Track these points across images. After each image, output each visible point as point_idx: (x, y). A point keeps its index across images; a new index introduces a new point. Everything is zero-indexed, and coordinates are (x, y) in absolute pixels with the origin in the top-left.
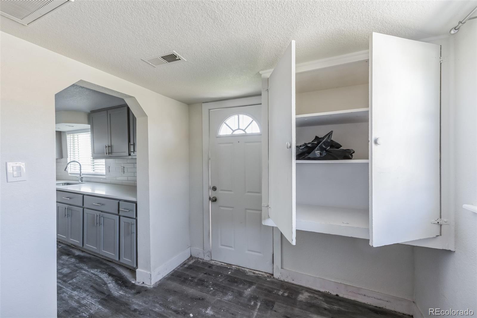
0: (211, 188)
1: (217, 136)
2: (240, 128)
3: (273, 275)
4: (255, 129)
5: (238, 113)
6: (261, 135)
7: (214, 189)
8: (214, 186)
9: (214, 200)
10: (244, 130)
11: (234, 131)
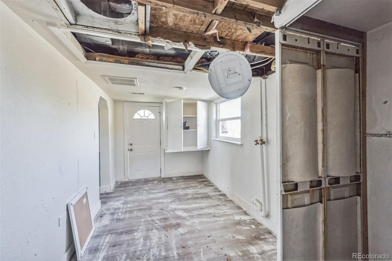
0: (129, 144)
1: (133, 119)
2: (145, 116)
3: (161, 177)
4: (152, 117)
5: (144, 109)
6: (155, 120)
7: (131, 145)
8: (131, 143)
9: (131, 150)
10: (147, 117)
11: (142, 117)
